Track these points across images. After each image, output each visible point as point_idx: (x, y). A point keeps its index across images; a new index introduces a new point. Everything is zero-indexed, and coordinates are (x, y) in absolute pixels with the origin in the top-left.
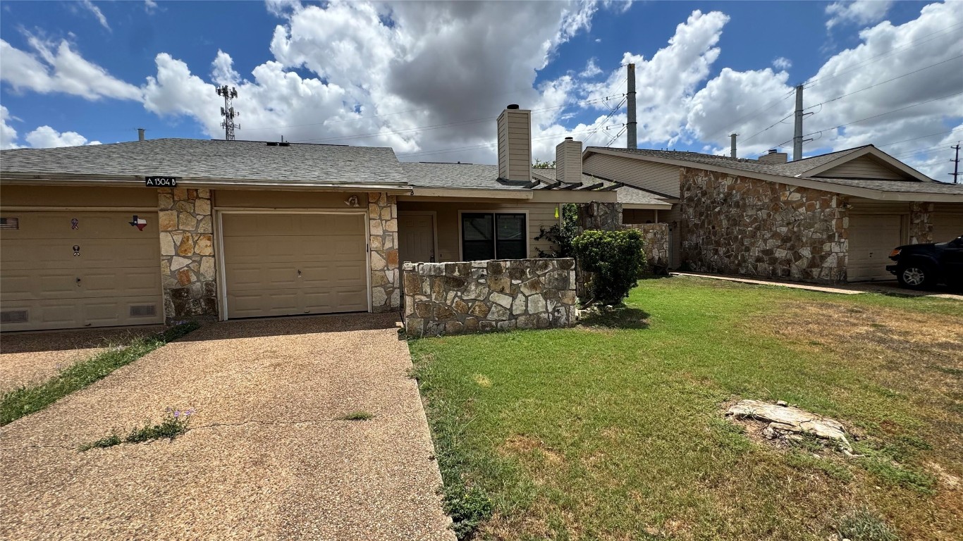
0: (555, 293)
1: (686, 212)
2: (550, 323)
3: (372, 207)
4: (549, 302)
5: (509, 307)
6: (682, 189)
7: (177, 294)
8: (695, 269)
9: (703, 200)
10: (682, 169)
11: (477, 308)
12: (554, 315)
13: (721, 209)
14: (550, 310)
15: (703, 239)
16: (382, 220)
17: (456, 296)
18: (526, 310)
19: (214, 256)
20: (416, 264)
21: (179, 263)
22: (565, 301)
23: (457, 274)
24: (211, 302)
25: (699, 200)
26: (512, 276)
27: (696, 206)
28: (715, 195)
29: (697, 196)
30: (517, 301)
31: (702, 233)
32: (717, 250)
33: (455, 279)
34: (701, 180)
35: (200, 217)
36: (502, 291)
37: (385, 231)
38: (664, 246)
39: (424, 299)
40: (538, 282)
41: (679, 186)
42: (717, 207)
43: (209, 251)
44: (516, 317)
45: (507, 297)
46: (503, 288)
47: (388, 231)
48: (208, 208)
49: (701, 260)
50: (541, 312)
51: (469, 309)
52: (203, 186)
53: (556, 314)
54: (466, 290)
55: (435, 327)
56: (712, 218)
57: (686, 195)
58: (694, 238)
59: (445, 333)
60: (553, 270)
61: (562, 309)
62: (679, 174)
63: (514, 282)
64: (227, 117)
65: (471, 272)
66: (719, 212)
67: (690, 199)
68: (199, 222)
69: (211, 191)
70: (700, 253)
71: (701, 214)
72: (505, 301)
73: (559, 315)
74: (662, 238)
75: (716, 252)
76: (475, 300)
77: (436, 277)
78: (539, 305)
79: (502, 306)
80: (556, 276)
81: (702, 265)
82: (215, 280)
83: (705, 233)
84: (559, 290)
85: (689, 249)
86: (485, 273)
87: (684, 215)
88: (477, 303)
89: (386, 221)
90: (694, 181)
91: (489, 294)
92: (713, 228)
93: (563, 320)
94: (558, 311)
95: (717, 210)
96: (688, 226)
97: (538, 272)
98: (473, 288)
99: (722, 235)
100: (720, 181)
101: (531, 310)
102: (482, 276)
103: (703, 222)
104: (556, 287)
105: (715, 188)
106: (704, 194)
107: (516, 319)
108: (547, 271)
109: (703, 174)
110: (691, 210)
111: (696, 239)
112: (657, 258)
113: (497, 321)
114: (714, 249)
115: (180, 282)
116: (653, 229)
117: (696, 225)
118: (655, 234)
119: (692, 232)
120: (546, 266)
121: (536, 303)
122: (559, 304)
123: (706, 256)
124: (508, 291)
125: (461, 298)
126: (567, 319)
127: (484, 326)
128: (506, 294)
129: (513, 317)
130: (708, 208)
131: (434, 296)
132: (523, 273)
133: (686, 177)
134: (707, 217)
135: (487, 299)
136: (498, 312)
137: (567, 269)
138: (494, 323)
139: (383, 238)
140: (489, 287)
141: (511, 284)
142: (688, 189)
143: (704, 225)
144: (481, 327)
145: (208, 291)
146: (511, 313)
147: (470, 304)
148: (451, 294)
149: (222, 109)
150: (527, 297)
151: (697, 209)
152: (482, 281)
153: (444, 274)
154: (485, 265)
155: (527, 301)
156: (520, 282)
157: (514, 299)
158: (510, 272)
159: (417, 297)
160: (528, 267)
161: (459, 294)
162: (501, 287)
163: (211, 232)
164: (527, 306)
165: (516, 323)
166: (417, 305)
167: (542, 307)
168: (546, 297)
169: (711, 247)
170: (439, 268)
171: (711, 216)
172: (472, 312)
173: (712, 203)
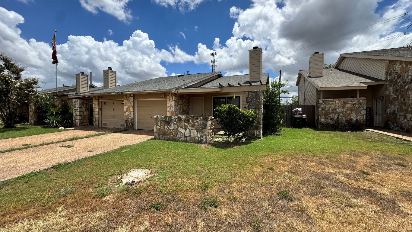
0: (201, 130)
1: (388, 90)
2: (199, 141)
3: (168, 97)
4: (198, 133)
5: (184, 133)
6: (386, 75)
7: (127, 121)
8: (393, 128)
9: (398, 81)
10: (387, 61)
11: (174, 132)
12: (200, 139)
13: (409, 86)
14: (199, 136)
15: (398, 108)
16: (170, 101)
17: (167, 127)
18: (190, 135)
19: (133, 112)
20: (157, 116)
21: (127, 113)
22: (205, 133)
23: (168, 120)
24: (132, 124)
25: (396, 81)
26: (185, 122)
27: (394, 85)
28: (405, 77)
29: (395, 78)
30: (187, 131)
31: (397, 103)
32: (406, 115)
33: (167, 122)
34: (398, 68)
35: (131, 102)
36: (182, 127)
37: (171, 105)
38: (362, 112)
39: (159, 127)
40: (195, 125)
41: (385, 73)
42: (406, 85)
43: (132, 110)
44: (186, 137)
45: (183, 129)
46: (182, 126)
47: (172, 105)
48: (132, 99)
49: (396, 122)
50: (196, 137)
51: (171, 132)
52: (131, 93)
53: (201, 138)
54: (170, 126)
55: (162, 137)
56: (404, 93)
57: (389, 78)
58: (393, 107)
59: (164, 139)
60: (200, 121)
61: (204, 136)
62: (385, 65)
63: (186, 124)
64: (213, 63)
65: (172, 120)
66: (408, 90)
67: (391, 81)
68: (131, 103)
69: (133, 95)
70: (395, 118)
71: (397, 91)
72: (183, 131)
73: (203, 139)
74: (360, 107)
75: (405, 117)
76: (173, 129)
77: (162, 120)
78: (195, 134)
79: (181, 132)
80: (202, 123)
81: (397, 126)
82: (133, 118)
83: (399, 104)
84: (203, 129)
85: (390, 115)
86: (176, 120)
87: (387, 92)
88: (174, 131)
89: (171, 101)
90: (393, 68)
91: (178, 127)
92: (404, 100)
93: (204, 141)
94: (202, 137)
95: (406, 87)
96: (389, 99)
97: (194, 121)
98: (173, 125)
99: (410, 105)
100: (409, 67)
101: (192, 135)
102: (175, 121)
103: (398, 97)
104: (201, 127)
105: (406, 73)
106: (399, 77)
107: (187, 138)
108: (198, 121)
109: (398, 63)
110: (391, 88)
111: (392, 108)
112: (355, 119)
113: (180, 138)
114: (404, 115)
115: (127, 118)
116: (351, 101)
117: (394, 98)
118: (353, 105)
119: (392, 103)
120: (197, 119)
121: (194, 133)
122: (203, 134)
123: (399, 120)
124: (184, 127)
125: (169, 128)
126: (206, 141)
127: (176, 139)
128: (183, 128)
129: (185, 137)
130: (401, 86)
131: (161, 126)
132: (189, 121)
133: (389, 66)
134: (400, 92)
135: (177, 129)
136: (180, 135)
137: (207, 120)
138: (179, 138)
139: (170, 107)
140: (178, 125)
141: (185, 125)
142: (390, 74)
143: (399, 98)
144: (174, 139)
145: (132, 121)
146: (185, 136)
147: (172, 131)
148: (166, 127)
149: (212, 60)
150: (190, 130)
151: (395, 87)
152: (175, 123)
153: (164, 120)
154: (176, 117)
155: (190, 132)
156: (188, 124)
157: (186, 130)
158: (184, 120)
159: (157, 126)
160: (190, 119)
161: (168, 127)
162: (181, 125)
163: (132, 105)
164: (190, 134)
165: (187, 140)
166: (157, 129)
167: (196, 135)
168: (197, 131)
169: (402, 114)
170: (163, 118)
171: (403, 92)
172: (172, 133)
173: (404, 83)
